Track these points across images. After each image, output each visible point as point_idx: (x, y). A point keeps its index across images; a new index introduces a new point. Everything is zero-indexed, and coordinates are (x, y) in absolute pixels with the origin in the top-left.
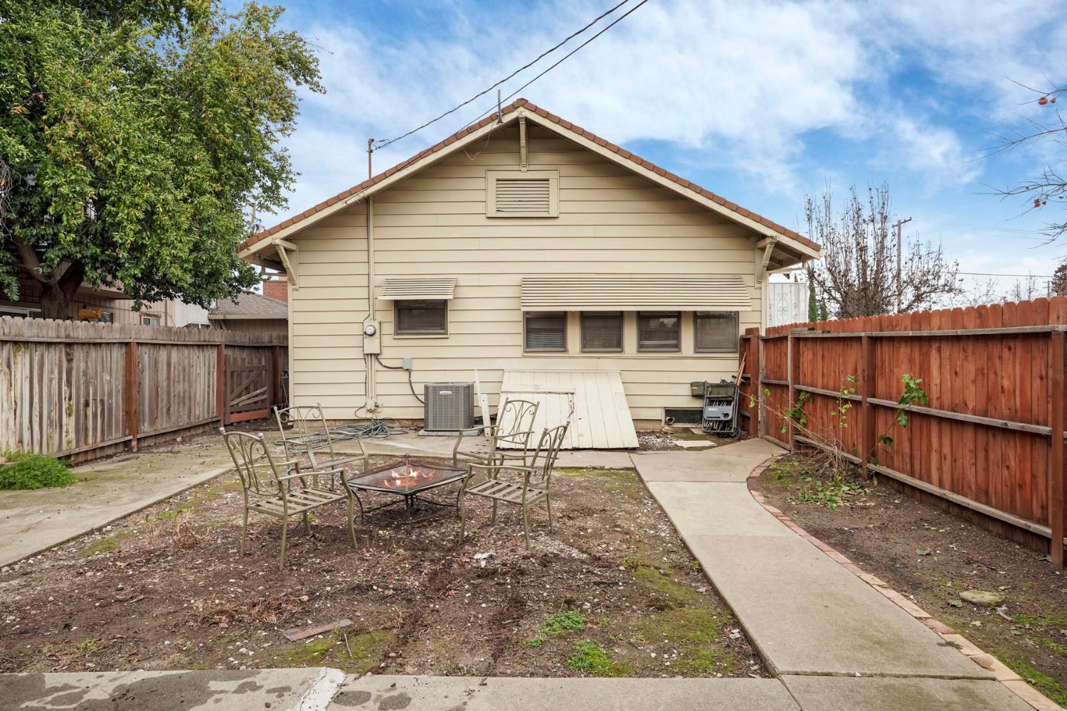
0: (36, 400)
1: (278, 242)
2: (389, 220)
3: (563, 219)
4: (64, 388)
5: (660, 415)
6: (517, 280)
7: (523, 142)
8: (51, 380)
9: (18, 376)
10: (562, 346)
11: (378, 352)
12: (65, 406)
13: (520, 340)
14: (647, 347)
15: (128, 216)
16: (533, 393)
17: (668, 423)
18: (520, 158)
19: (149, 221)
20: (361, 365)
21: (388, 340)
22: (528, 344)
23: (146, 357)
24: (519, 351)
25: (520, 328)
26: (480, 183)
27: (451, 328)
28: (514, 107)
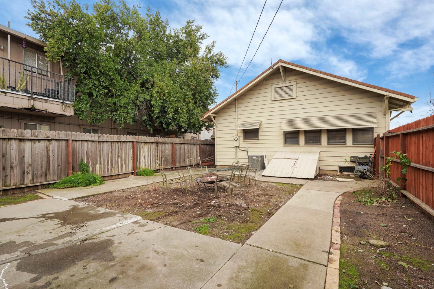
0: (149, 156)
1: (210, 114)
2: (242, 105)
3: (298, 99)
4: (156, 153)
5: (337, 169)
6: (281, 121)
7: (282, 74)
8: (153, 151)
9: (145, 150)
10: (297, 143)
11: (238, 145)
12: (156, 158)
13: (282, 141)
14: (331, 143)
15: (170, 111)
16: (283, 159)
17: (341, 171)
18: (282, 79)
19: (176, 111)
20: (234, 149)
21: (241, 142)
22: (285, 142)
23: (178, 147)
24: (282, 145)
25: (282, 137)
26: (269, 90)
27: (260, 138)
28: (277, 63)
